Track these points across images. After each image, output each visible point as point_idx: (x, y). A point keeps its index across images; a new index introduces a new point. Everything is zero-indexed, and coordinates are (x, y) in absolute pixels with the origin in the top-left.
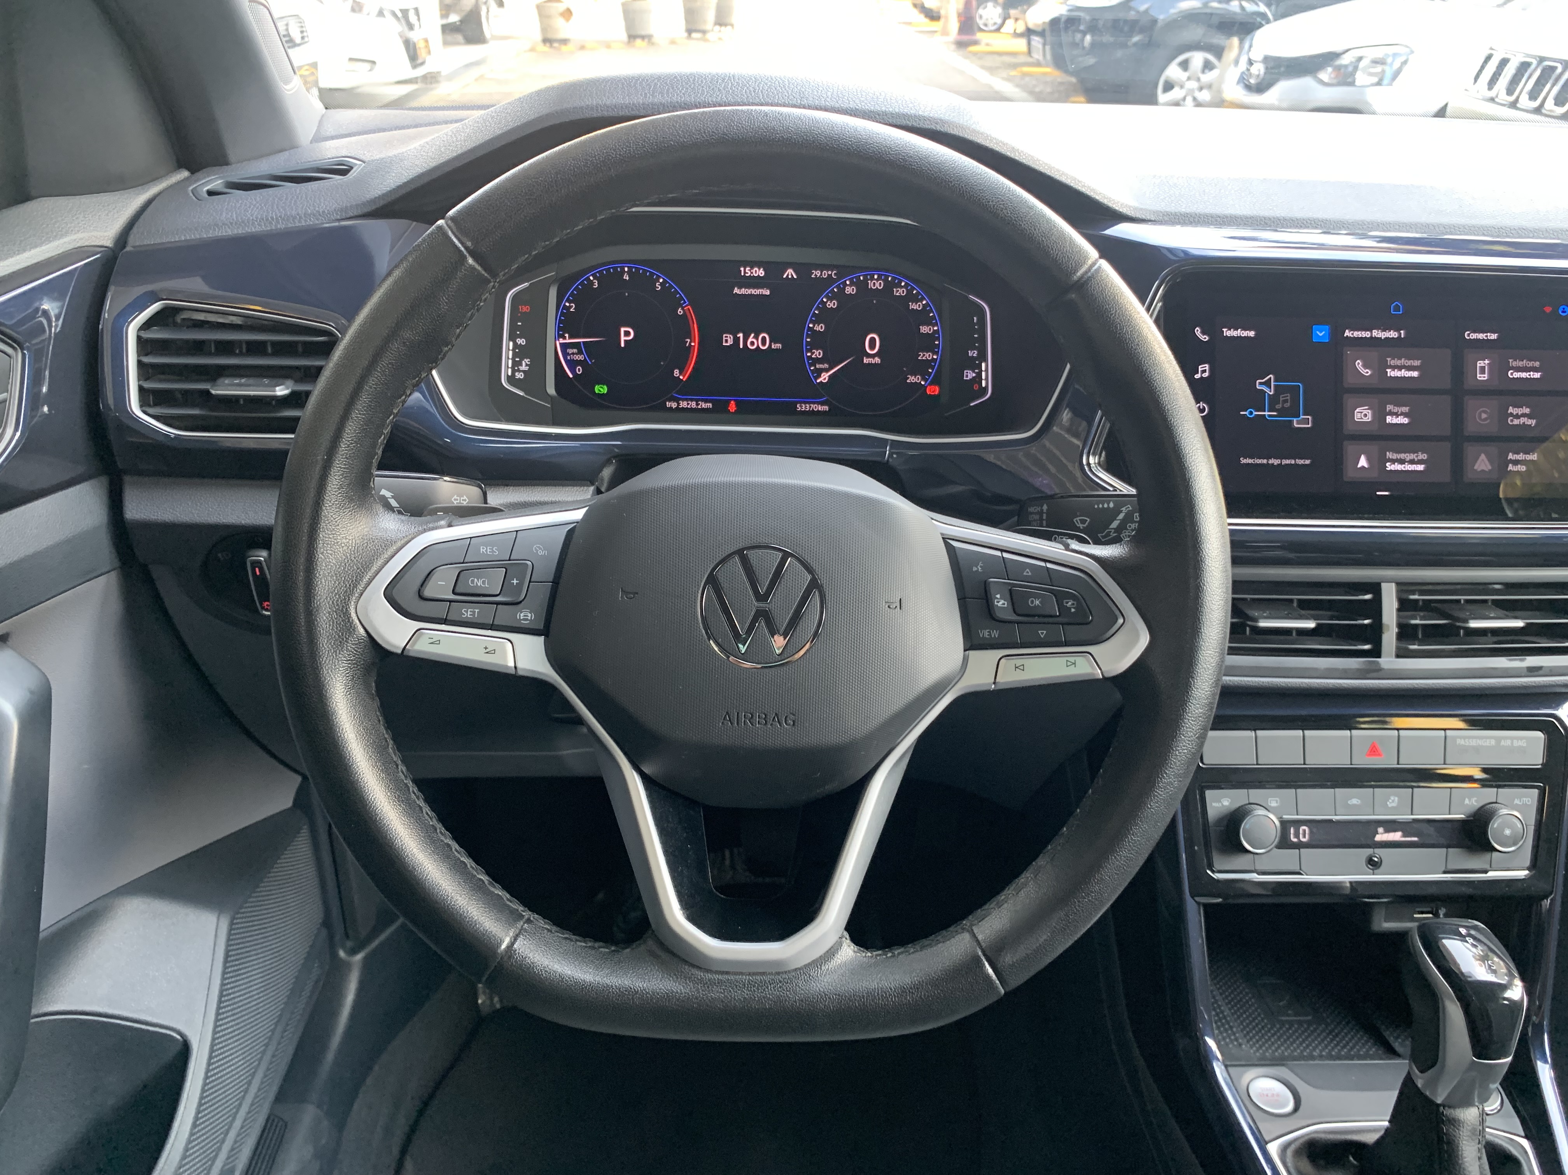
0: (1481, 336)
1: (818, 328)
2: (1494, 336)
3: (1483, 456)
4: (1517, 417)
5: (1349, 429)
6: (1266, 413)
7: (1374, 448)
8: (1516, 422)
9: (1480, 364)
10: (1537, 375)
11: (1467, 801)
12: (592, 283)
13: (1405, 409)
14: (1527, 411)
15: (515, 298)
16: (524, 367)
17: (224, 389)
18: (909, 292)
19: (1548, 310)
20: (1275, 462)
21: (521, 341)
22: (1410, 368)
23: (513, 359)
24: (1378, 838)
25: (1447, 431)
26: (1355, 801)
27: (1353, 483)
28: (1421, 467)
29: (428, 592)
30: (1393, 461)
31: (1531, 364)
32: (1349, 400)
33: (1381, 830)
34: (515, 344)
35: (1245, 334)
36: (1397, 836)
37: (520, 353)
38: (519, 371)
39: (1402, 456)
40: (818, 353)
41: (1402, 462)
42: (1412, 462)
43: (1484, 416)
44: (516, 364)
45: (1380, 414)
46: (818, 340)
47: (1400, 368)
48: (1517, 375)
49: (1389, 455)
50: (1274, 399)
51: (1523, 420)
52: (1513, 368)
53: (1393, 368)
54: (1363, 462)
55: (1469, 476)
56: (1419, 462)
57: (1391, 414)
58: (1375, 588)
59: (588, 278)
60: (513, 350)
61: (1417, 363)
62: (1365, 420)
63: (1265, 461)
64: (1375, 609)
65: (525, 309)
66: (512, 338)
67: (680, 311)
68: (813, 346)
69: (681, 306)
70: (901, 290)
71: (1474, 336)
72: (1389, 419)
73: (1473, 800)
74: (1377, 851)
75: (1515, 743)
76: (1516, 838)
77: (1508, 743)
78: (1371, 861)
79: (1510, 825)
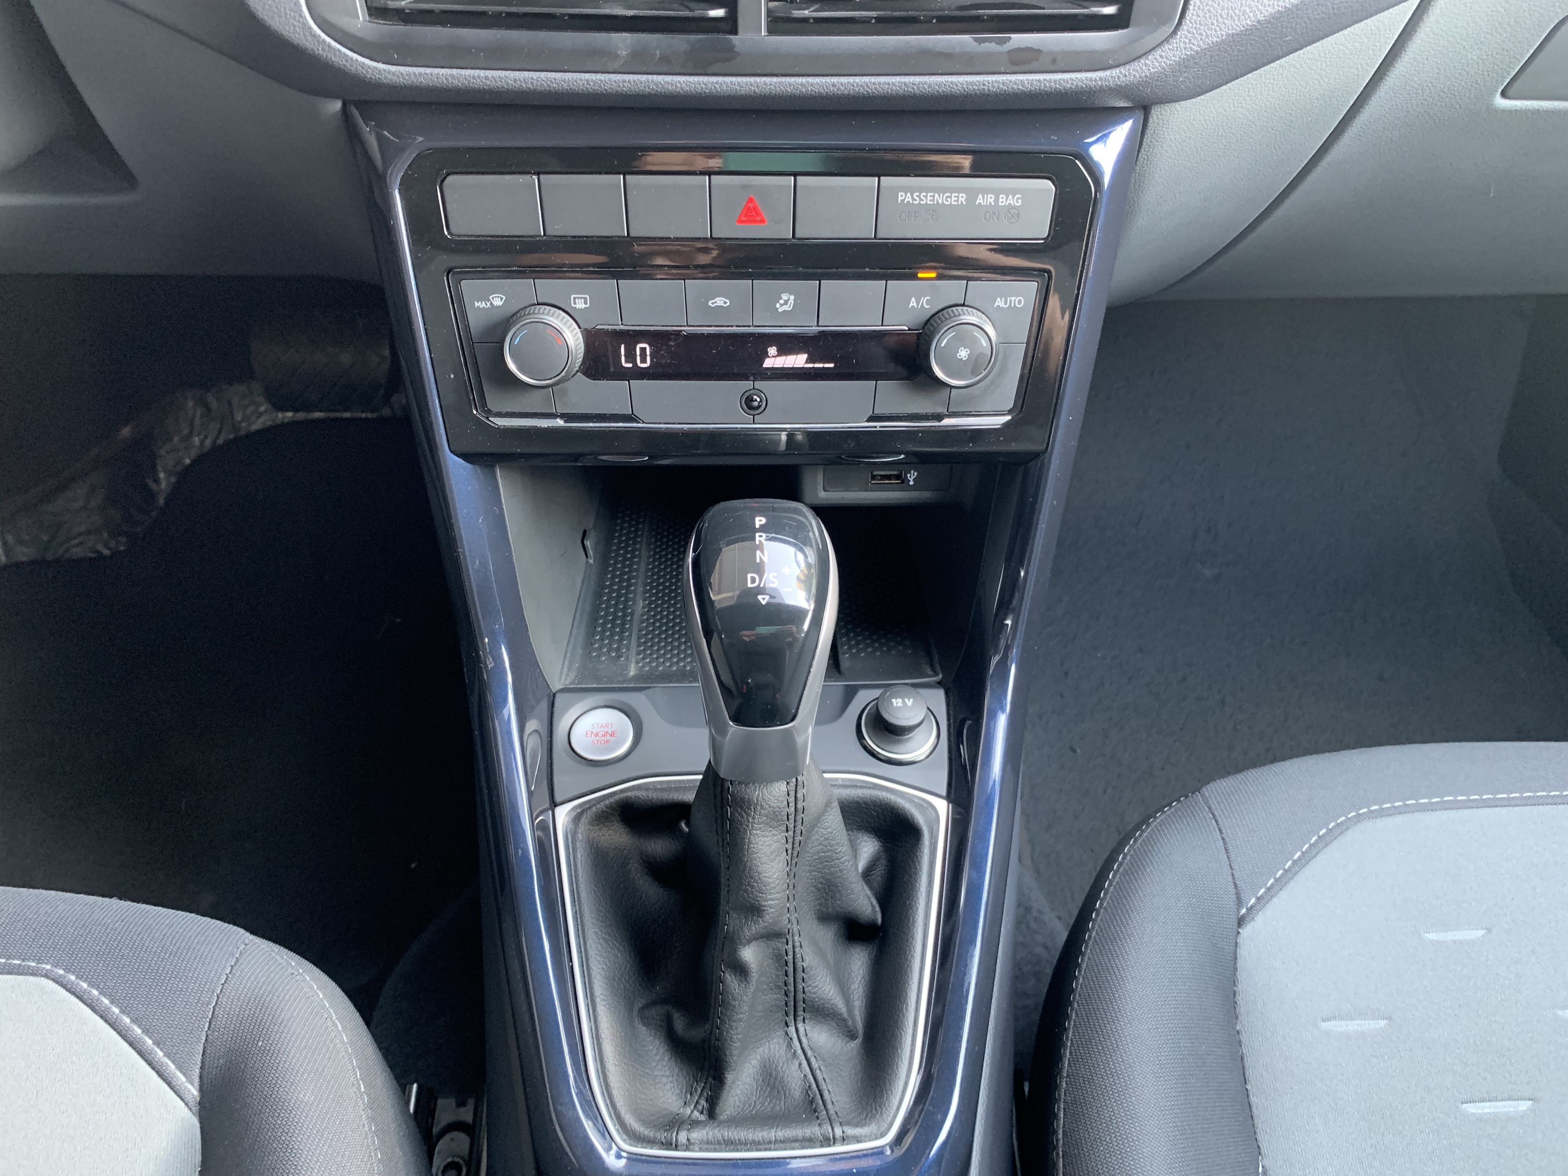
11: (913, 303)
24: (768, 363)
36: (799, 360)
73: (924, 300)
74: (759, 384)
75: (1003, 201)
76: (975, 365)
77: (990, 199)
78: (749, 401)
79: (971, 343)
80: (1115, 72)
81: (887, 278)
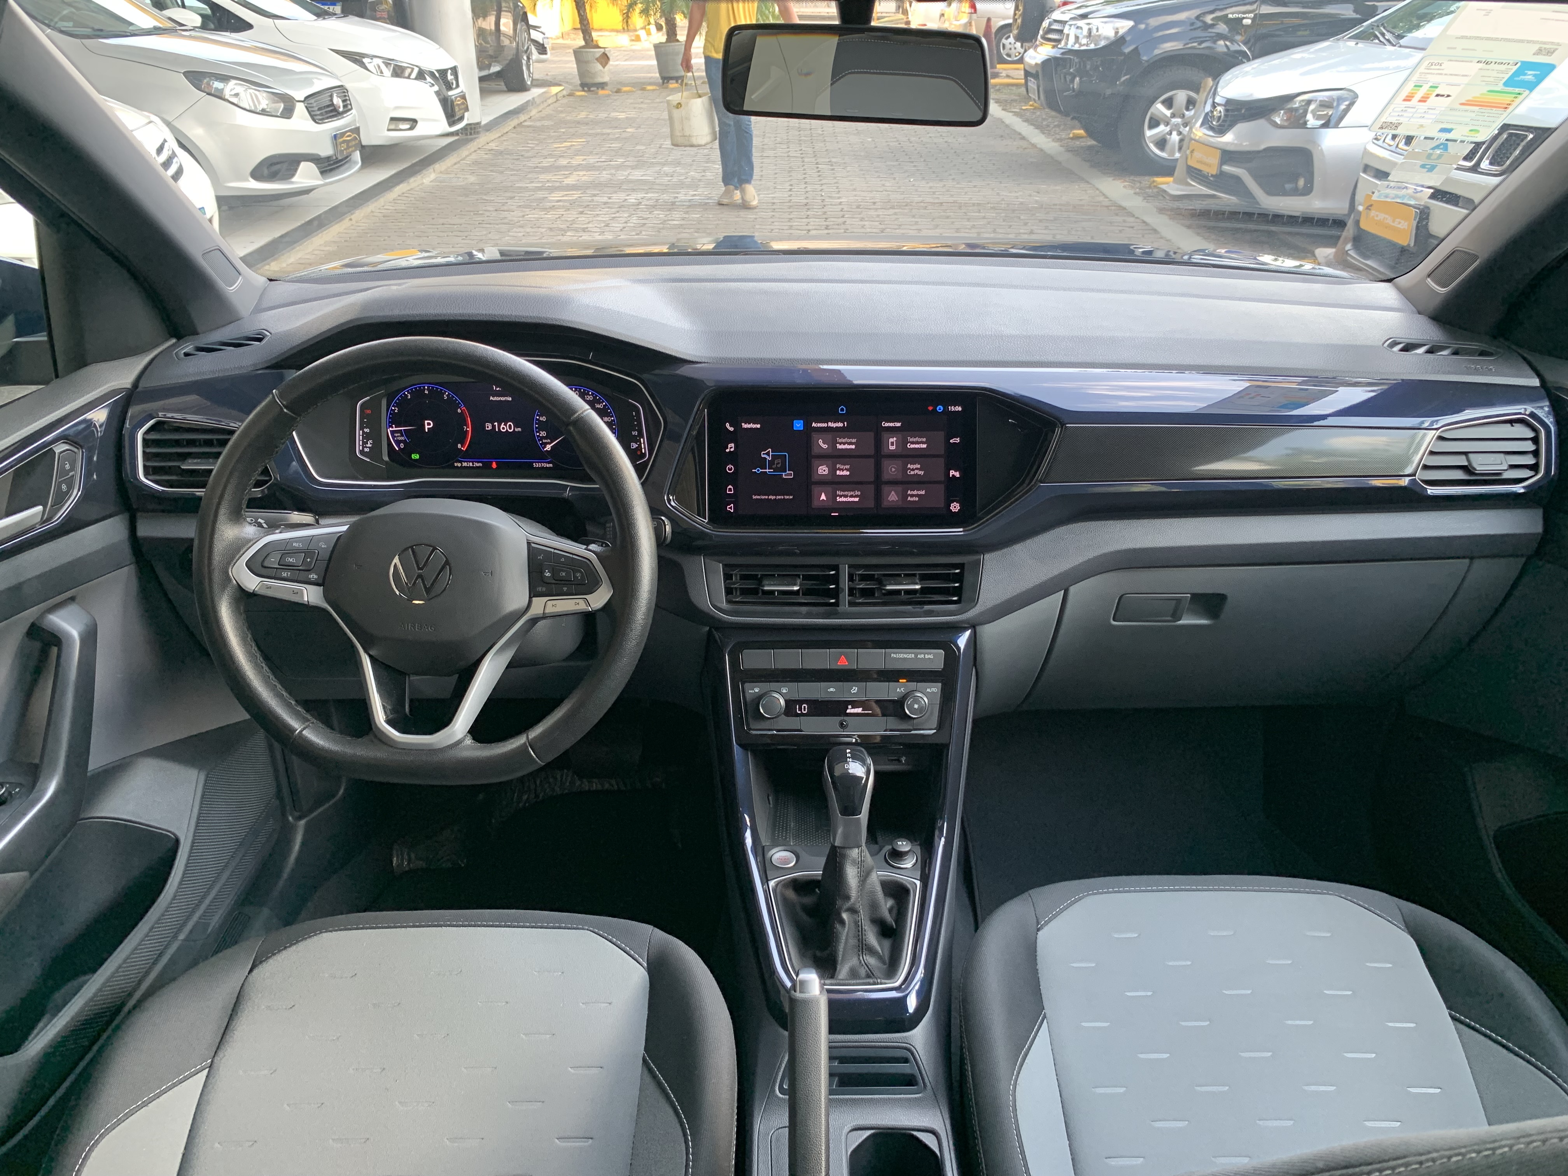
0: (891, 425)
1: (541, 419)
2: (899, 424)
3: (893, 493)
4: (913, 470)
5: (815, 478)
6: (767, 470)
7: (829, 489)
8: (912, 473)
9: (891, 440)
10: (924, 446)
11: (898, 690)
12: (407, 396)
13: (848, 467)
14: (919, 466)
15: (362, 406)
16: (369, 445)
17: (188, 465)
18: (595, 398)
19: (930, 408)
20: (773, 497)
21: (366, 430)
22: (850, 444)
23: (363, 441)
24: (848, 711)
25: (872, 479)
26: (832, 690)
27: (819, 509)
28: (857, 499)
29: (266, 564)
30: (841, 496)
31: (920, 440)
32: (815, 462)
33: (850, 707)
34: (363, 432)
35: (754, 426)
36: (859, 710)
37: (366, 437)
38: (367, 447)
39: (846, 493)
40: (543, 434)
41: (846, 496)
42: (851, 496)
43: (893, 470)
44: (364, 443)
45: (833, 470)
46: (542, 426)
47: (844, 444)
48: (913, 446)
49: (838, 493)
50: (771, 463)
51: (916, 471)
52: (910, 442)
53: (840, 444)
54: (823, 497)
55: (885, 504)
56: (856, 496)
57: (840, 470)
58: (836, 568)
59: (404, 393)
60: (363, 436)
61: (854, 441)
62: (824, 473)
63: (767, 497)
64: (836, 579)
65: (369, 412)
66: (361, 428)
67: (459, 411)
68: (539, 429)
69: (460, 407)
70: (589, 397)
71: (887, 425)
72: (838, 473)
73: (902, 689)
74: (846, 718)
75: (927, 656)
76: (921, 710)
77: (922, 656)
78: (842, 724)
79: (918, 702)
80: (958, 617)
81: (889, 681)
